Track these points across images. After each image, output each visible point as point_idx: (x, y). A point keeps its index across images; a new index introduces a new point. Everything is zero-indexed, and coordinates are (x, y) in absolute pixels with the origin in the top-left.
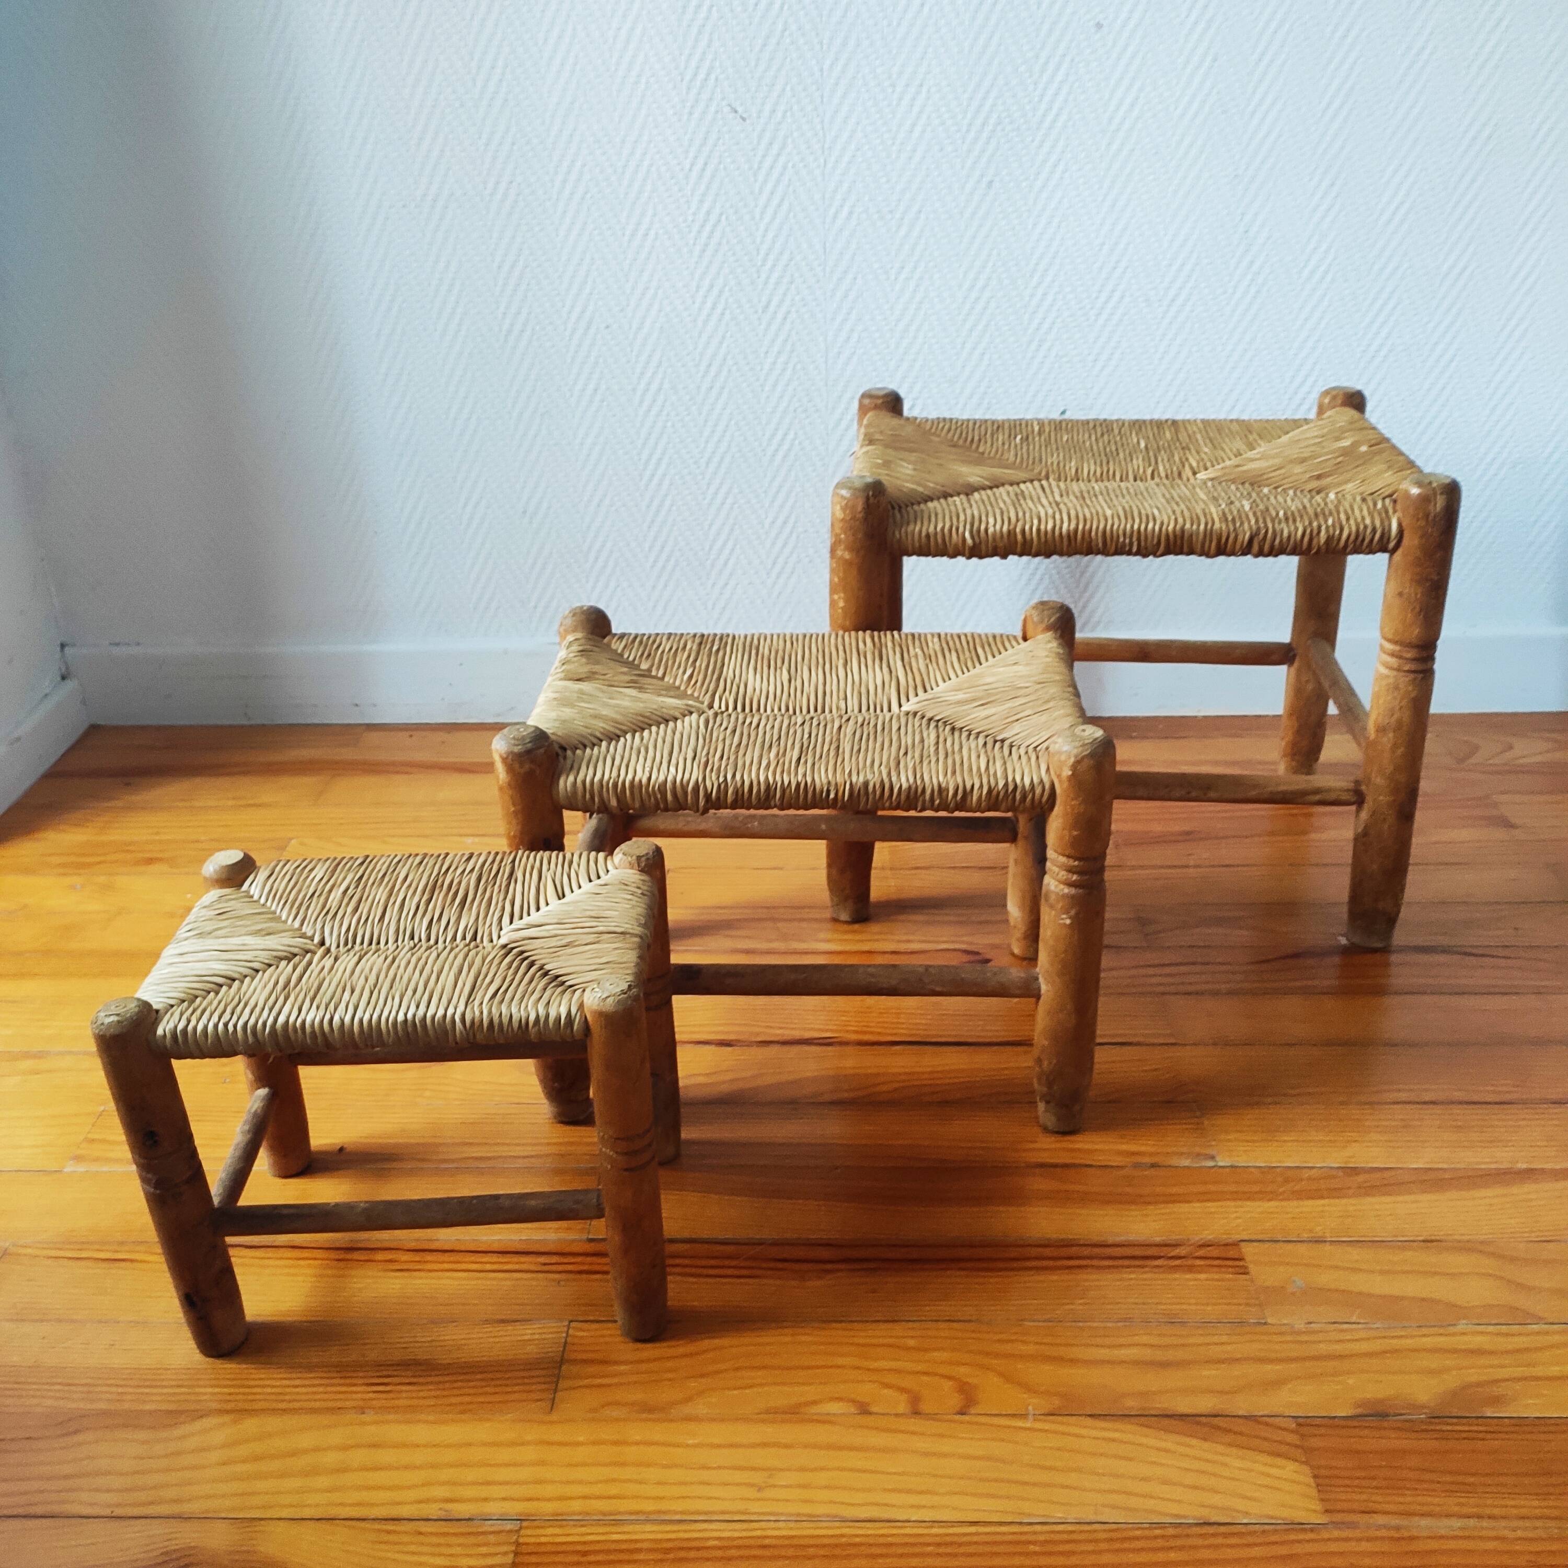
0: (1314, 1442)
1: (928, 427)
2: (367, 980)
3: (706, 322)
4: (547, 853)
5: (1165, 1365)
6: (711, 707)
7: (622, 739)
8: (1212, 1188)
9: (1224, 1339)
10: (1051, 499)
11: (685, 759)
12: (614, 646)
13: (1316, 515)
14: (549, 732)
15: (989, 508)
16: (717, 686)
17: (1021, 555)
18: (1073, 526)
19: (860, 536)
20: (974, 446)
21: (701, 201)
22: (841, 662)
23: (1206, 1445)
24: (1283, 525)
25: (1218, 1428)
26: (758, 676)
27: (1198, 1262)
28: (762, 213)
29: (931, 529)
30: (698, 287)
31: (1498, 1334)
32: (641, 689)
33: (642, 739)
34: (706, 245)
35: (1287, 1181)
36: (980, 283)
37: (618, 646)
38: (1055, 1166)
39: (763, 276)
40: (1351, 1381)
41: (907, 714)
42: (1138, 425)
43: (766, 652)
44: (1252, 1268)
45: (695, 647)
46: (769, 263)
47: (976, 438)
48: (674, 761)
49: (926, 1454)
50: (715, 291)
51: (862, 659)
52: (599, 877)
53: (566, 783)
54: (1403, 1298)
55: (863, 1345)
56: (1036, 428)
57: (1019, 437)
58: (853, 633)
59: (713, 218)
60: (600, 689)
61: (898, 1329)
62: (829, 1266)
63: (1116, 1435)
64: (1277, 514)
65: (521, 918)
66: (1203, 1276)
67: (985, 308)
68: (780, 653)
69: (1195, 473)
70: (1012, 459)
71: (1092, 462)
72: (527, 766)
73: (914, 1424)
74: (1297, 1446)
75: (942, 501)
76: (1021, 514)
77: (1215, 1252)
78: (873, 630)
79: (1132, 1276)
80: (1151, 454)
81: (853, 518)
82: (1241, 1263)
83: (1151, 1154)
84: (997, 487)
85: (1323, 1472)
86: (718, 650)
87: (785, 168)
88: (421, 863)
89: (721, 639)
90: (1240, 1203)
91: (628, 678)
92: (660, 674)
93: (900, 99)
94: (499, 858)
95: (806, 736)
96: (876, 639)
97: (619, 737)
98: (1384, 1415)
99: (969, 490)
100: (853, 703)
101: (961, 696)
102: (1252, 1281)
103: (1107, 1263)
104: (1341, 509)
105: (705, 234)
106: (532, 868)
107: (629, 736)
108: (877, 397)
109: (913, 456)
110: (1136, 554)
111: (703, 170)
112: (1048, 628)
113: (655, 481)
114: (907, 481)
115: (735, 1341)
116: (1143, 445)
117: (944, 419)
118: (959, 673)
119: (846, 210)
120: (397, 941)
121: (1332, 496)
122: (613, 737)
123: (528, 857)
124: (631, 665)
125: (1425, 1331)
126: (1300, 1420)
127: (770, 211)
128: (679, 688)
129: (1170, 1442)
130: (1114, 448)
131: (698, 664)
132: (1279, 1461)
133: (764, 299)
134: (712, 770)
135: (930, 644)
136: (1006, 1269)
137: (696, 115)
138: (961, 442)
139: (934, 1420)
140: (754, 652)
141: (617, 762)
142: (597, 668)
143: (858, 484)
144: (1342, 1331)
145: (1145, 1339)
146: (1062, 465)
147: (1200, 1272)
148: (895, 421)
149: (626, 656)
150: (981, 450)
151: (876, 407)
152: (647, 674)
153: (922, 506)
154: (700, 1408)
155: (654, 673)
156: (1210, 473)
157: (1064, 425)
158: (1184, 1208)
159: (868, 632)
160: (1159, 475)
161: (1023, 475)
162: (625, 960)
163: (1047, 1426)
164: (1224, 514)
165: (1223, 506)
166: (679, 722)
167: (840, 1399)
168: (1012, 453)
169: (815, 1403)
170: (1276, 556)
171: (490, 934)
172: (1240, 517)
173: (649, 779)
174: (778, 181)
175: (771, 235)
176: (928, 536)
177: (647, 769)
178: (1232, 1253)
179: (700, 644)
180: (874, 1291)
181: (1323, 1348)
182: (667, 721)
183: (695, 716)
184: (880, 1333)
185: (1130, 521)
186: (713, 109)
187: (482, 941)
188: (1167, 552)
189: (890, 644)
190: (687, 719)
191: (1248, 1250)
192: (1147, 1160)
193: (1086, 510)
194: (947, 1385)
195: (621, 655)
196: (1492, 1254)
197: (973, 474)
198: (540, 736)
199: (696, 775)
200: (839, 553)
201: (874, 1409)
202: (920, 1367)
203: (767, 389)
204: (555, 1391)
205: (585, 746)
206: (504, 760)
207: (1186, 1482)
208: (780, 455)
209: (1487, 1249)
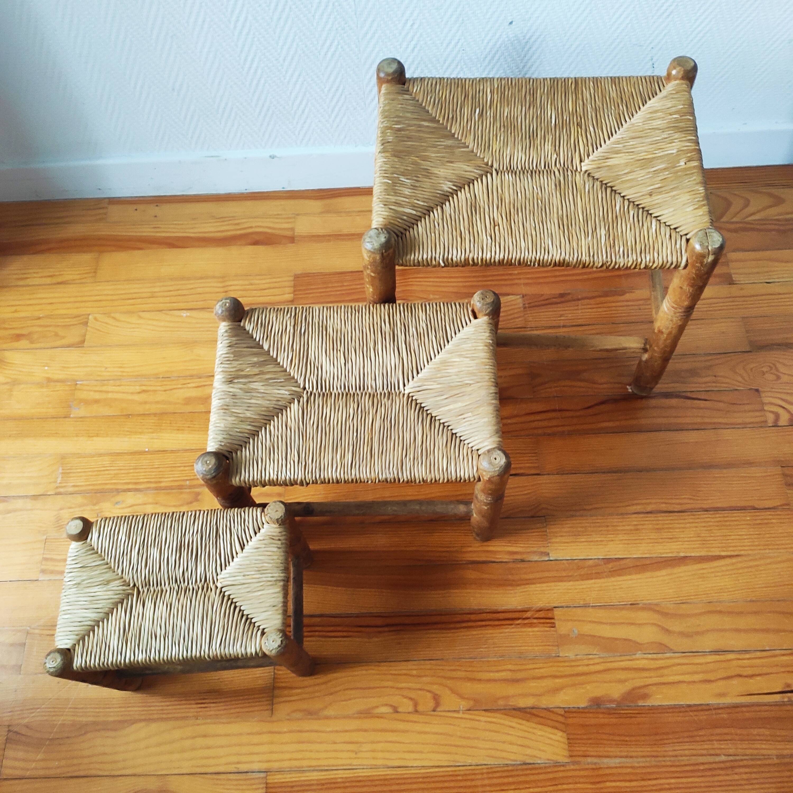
0: (570, 721)
5: (517, 681)
6: (305, 392)
7: (260, 435)
8: (546, 574)
9: (541, 665)
16: (306, 368)
22: (372, 344)
25: (534, 715)
26: (328, 357)
27: (535, 621)
31: (652, 659)
33: (271, 436)
35: (579, 568)
37: (249, 326)
38: (479, 562)
40: (589, 687)
43: (332, 333)
44: (557, 623)
45: (292, 329)
48: (288, 458)
49: (420, 733)
51: (384, 342)
52: (260, 532)
54: (616, 639)
55: (395, 675)
58: (378, 308)
61: (410, 665)
62: (380, 629)
63: (494, 720)
66: (536, 629)
70: (471, 145)
73: (416, 717)
74: (563, 723)
77: (542, 615)
79: (508, 631)
80: (557, 132)
82: (553, 621)
83: (522, 553)
85: (572, 737)
90: (556, 584)
92: (275, 356)
95: (355, 431)
96: (391, 316)
97: (258, 433)
98: (599, 705)
99: (443, 200)
102: (556, 631)
103: (497, 623)
106: (226, 525)
107: (263, 431)
112: (487, 314)
113: (252, 71)
115: (343, 674)
116: (553, 119)
123: (223, 516)
124: (258, 346)
125: (623, 658)
126: (567, 709)
129: (514, 722)
131: (294, 348)
132: (556, 731)
136: (455, 628)
139: (423, 714)
142: (240, 363)
144: (589, 659)
145: (510, 667)
147: (535, 627)
148: (400, 99)
149: (255, 339)
150: (453, 132)
154: (330, 712)
155: (271, 354)
158: (533, 587)
159: (387, 306)
163: (467, 716)
166: (288, 413)
167: (386, 705)
169: (377, 707)
171: (213, 578)
178: (550, 615)
180: (400, 643)
181: (581, 669)
182: (282, 411)
183: (296, 404)
184: (403, 667)
185: (535, 255)
189: (399, 322)
190: (292, 408)
191: (557, 612)
192: (519, 557)
194: (429, 695)
195: (252, 338)
196: (658, 612)
201: (399, 710)
202: (418, 686)
204: (273, 704)
205: (242, 447)
207: (519, 743)
208: (330, 54)
209: (658, 609)
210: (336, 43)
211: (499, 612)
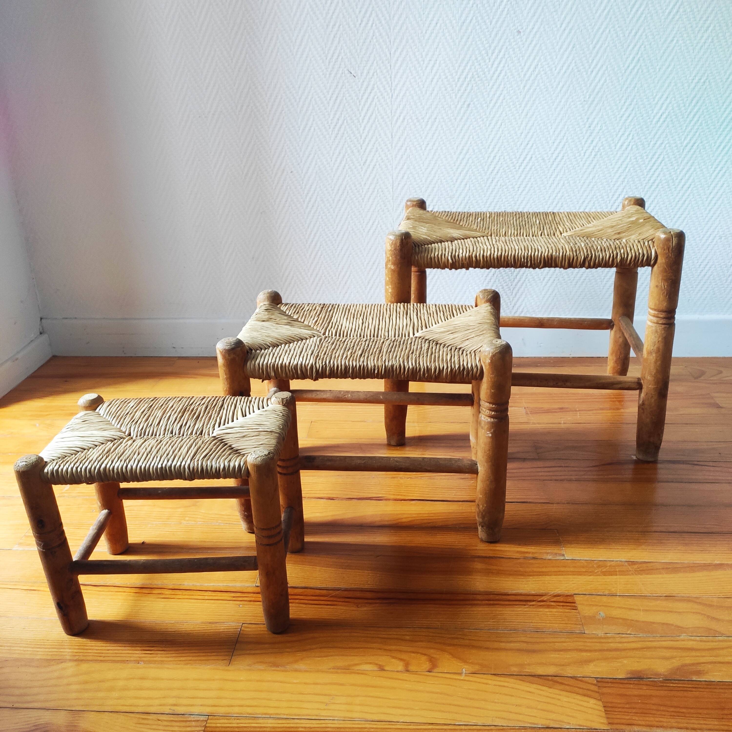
0: (605, 690)
1: (437, 215)
2: (146, 449)
3: (337, 169)
4: (240, 397)
5: (532, 651)
6: (324, 334)
7: (280, 347)
8: (562, 569)
9: (563, 640)
10: (491, 243)
11: (307, 355)
12: (282, 308)
13: (616, 248)
14: (244, 342)
15: (461, 246)
16: (328, 326)
17: (475, 268)
18: (499, 254)
19: (398, 257)
20: (458, 223)
21: (335, 114)
22: (388, 315)
23: (551, 690)
24: (600, 253)
25: (558, 682)
26: (348, 321)
27: (552, 604)
28: (363, 119)
29: (433, 255)
30: (333, 153)
31: (699, 641)
32: (292, 326)
33: (289, 347)
34: (337, 134)
35: (599, 567)
36: (464, 152)
37: (284, 308)
38: (486, 557)
39: (364, 148)
40: (625, 662)
41: (416, 337)
42: (536, 214)
43: (353, 311)
44: (580, 607)
45: (320, 309)
46: (366, 143)
47: (459, 219)
48: (302, 355)
49: (411, 690)
50: (341, 155)
51: (398, 315)
52: (263, 408)
53: (250, 365)
54: (653, 623)
55: (384, 638)
56: (488, 215)
57: (479, 219)
58: (395, 304)
59: (340, 122)
60: (272, 326)
61: (402, 631)
62: (371, 601)
63: (506, 684)
64: (597, 248)
65: (224, 425)
66: (555, 610)
67: (467, 163)
68: (360, 312)
69: (561, 234)
70: (475, 227)
71: (513, 229)
72: (232, 356)
73: (406, 676)
74: (596, 692)
75: (439, 244)
76: (475, 249)
77: (561, 599)
78: (404, 303)
79: (520, 609)
80: (541, 225)
81: (395, 249)
82: (573, 604)
83: (533, 553)
84: (467, 239)
85: (608, 705)
86: (331, 310)
87: (373, 98)
88: (180, 400)
89: (333, 306)
90: (574, 576)
91: (286, 321)
92: (302, 321)
93: (427, 67)
94: (217, 399)
95: (366, 345)
96: (406, 306)
97: (278, 346)
98: (641, 678)
99: (452, 240)
100: (392, 333)
101: (442, 330)
102: (579, 613)
103: (507, 603)
104: (628, 246)
105: (336, 129)
106: (232, 403)
107: (283, 345)
108: (414, 201)
109: (427, 225)
110: (529, 268)
111: (336, 100)
112: (487, 301)
113: (313, 244)
114: (424, 235)
116: (538, 222)
117: (445, 212)
118: (443, 320)
119: (401, 118)
120: (164, 434)
121: (624, 240)
122: (275, 345)
123: (231, 399)
124: (290, 316)
125: (664, 639)
126: (599, 679)
127: (367, 118)
128: (310, 326)
129: (533, 688)
130: (524, 223)
131: (320, 316)
132: (588, 699)
133: (364, 159)
134: (320, 359)
135: (431, 308)
136: (457, 605)
137: (333, 75)
138: (452, 221)
139: (416, 674)
140: (347, 311)
141: (275, 356)
142: (273, 317)
143: (398, 233)
144: (622, 637)
145: (523, 639)
146: (498, 230)
147: (553, 608)
148: (422, 212)
149: (287, 313)
150: (461, 224)
151: (413, 206)
152: (297, 320)
153: (429, 246)
154: (301, 666)
155: (299, 320)
156: (569, 233)
157: (501, 214)
158: (547, 578)
159: (402, 303)
160: (544, 234)
161: (479, 234)
162: (271, 443)
163: (471, 679)
164: (572, 248)
165: (572, 245)
166: (308, 341)
167: (370, 663)
168: (476, 225)
169: (357, 665)
170: (596, 268)
171: (209, 432)
172: (579, 249)
173: (290, 363)
174: (371, 104)
175: (367, 129)
176: (431, 258)
177: (289, 359)
178: (570, 600)
179: (323, 308)
180: (392, 613)
181: (612, 646)
182: (302, 340)
183: (316, 338)
184: (394, 633)
185: (527, 251)
186: (340, 72)
187: (204, 435)
188: (544, 266)
189: (412, 308)
190: (312, 339)
191: (577, 599)
192: (530, 555)
193: (506, 246)
194: (425, 658)
195: (285, 312)
196: (700, 603)
197: (455, 233)
198: (239, 343)
199: (312, 361)
200: (389, 266)
201: (386, 668)
202: (412, 649)
203: (365, 200)
204: (232, 656)
205: (262, 349)
206: (221, 353)
207: (539, 707)
208: (372, 231)
209: (698, 601)
210: (376, 223)
211: (508, 595)
